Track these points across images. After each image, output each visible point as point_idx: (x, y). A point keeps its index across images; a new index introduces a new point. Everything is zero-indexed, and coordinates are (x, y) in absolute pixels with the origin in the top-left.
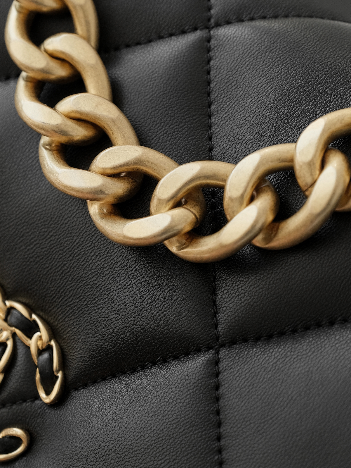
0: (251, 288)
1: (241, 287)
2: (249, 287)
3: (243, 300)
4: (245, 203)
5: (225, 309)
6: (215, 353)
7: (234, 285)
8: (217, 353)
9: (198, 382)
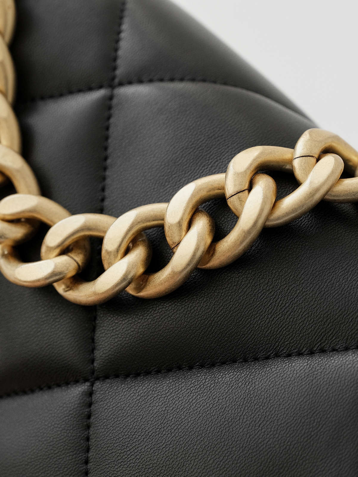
0: (124, 330)
1: (116, 329)
2: (122, 329)
3: (116, 340)
4: (120, 256)
5: (101, 346)
6: (90, 386)
7: (110, 326)
8: (92, 385)
9: (73, 411)
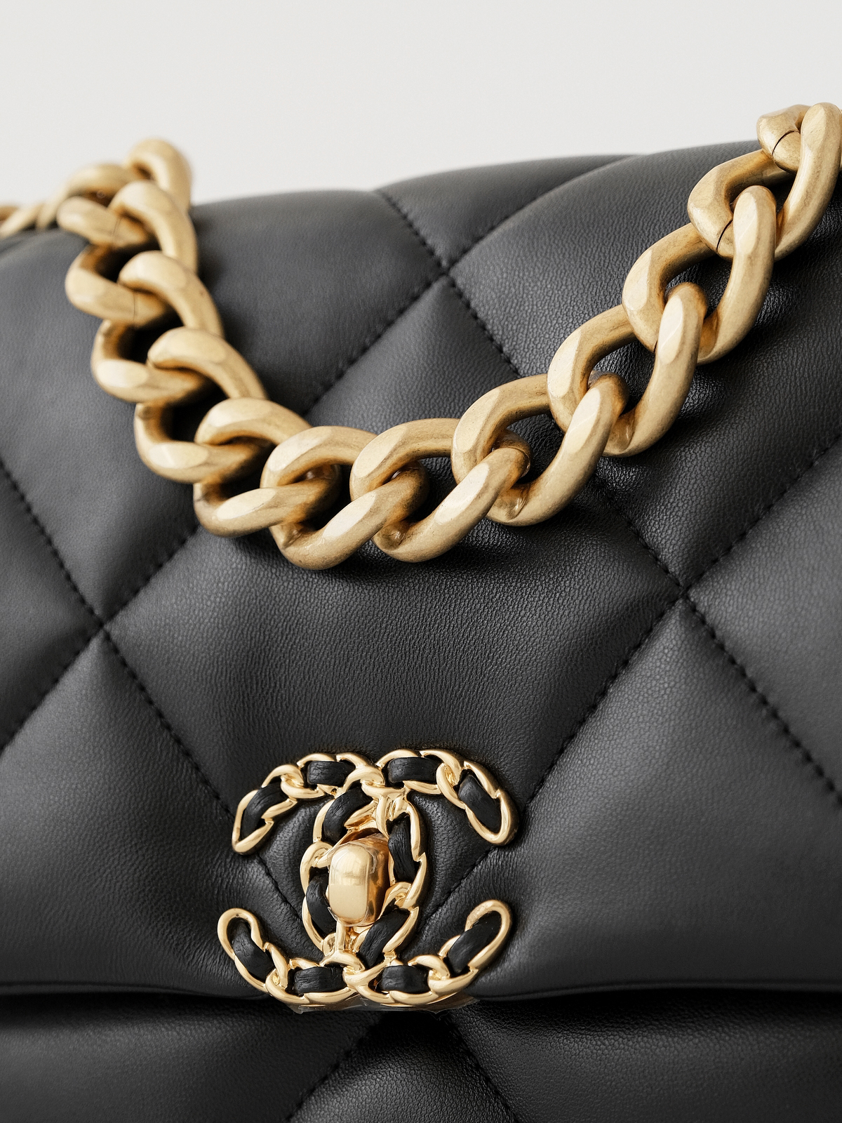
0: (682, 493)
1: (669, 502)
2: (678, 494)
3: (680, 514)
5: (663, 542)
6: (685, 601)
7: (658, 507)
8: (688, 598)
